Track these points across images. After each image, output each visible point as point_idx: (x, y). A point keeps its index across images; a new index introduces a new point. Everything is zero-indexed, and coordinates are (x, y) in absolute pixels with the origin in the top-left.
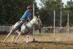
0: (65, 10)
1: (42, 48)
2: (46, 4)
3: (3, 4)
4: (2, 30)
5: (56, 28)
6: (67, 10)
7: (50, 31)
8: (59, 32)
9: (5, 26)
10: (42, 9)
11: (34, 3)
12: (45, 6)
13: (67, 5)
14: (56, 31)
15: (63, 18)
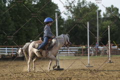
0: (103, 21)
1: (70, 79)
4: (10, 54)
6: (106, 21)
7: (81, 53)
9: (14, 47)
10: (68, 21)
11: (57, 11)
13: (107, 14)
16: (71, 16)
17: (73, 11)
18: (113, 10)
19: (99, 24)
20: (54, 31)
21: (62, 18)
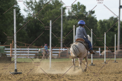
0: (68, 20)
2: (35, 9)
5: (54, 49)
6: (71, 20)
8: (58, 56)
10: (29, 18)
14: (53, 55)
16: (32, 13)
17: (34, 7)
18: (79, 8)
19: (63, 23)
20: (12, 29)
21: (21, 15)
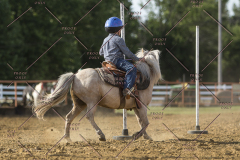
0: (233, 24)
2: (163, 3)
3: (9, 6)
4: (10, 101)
7: (180, 100)
8: (213, 101)
9: (19, 84)
10: (151, 22)
12: (161, 11)
14: (203, 98)
15: (228, 53)
16: (157, 11)
19: (223, 30)
